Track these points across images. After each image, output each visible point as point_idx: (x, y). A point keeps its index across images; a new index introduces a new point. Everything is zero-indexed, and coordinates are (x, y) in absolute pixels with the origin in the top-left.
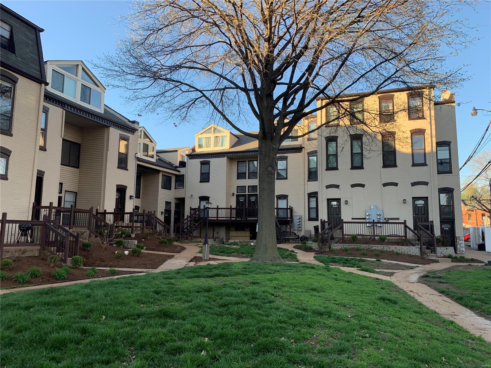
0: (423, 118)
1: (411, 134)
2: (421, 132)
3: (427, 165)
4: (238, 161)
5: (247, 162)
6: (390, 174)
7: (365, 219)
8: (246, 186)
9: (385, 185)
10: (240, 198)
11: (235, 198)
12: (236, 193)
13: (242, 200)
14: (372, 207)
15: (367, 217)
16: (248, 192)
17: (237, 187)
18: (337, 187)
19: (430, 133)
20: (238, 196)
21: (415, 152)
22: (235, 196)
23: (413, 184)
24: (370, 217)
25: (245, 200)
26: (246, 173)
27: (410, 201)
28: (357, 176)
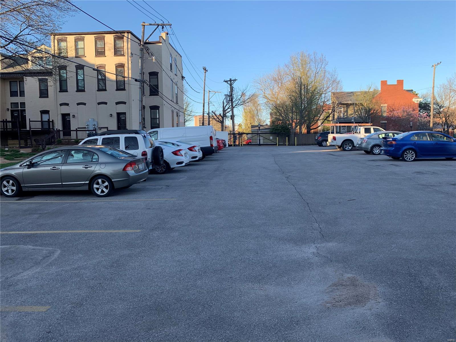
0: (123, 55)
1: (116, 67)
2: (122, 66)
3: (125, 90)
4: (10, 81)
5: (18, 82)
6: (102, 96)
7: (85, 128)
8: (18, 103)
9: (99, 104)
10: (14, 113)
11: (9, 113)
12: (10, 109)
13: (16, 115)
14: (90, 119)
15: (87, 127)
16: (21, 108)
17: (11, 103)
18: (67, 104)
19: (127, 66)
20: (12, 111)
21: (118, 80)
22: (10, 111)
23: (117, 103)
24: (89, 127)
25: (18, 114)
26: (17, 92)
27: (115, 115)
28: (81, 97)
